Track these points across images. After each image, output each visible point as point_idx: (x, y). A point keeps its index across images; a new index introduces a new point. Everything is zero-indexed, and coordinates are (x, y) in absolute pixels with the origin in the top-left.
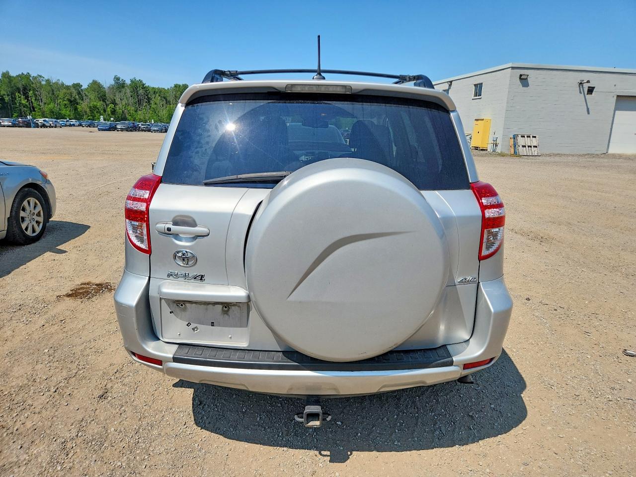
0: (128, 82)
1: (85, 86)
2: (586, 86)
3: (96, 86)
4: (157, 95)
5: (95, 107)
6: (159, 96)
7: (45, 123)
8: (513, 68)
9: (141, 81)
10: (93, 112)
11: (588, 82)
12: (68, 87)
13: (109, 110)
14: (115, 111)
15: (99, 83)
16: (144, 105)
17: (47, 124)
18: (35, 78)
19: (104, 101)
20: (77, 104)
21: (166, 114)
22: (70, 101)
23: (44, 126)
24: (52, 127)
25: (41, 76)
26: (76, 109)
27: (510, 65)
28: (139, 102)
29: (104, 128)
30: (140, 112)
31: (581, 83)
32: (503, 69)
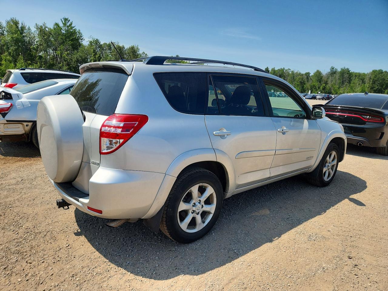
0: (339, 70)
1: (312, 74)
3: (318, 74)
4: (357, 78)
5: (314, 86)
6: (358, 78)
7: (280, 95)
9: (348, 69)
10: (312, 89)
12: (302, 75)
13: (321, 87)
14: (325, 88)
15: (320, 71)
16: (346, 84)
17: (281, 96)
18: (286, 70)
19: (320, 82)
20: (305, 84)
21: (360, 90)
22: (301, 82)
23: (279, 96)
24: (283, 97)
25: (289, 69)
26: (303, 87)
28: (343, 83)
29: (309, 97)
30: (341, 89)
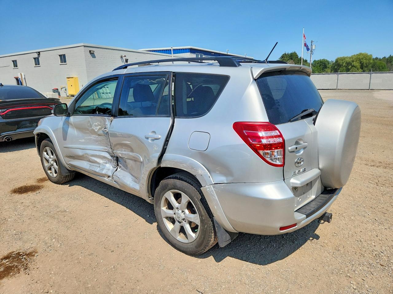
2: (124, 58)
8: (85, 46)
11: (125, 56)
27: (82, 44)
31: (122, 57)
32: (78, 47)
